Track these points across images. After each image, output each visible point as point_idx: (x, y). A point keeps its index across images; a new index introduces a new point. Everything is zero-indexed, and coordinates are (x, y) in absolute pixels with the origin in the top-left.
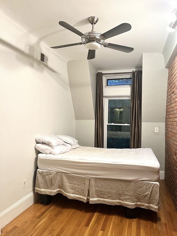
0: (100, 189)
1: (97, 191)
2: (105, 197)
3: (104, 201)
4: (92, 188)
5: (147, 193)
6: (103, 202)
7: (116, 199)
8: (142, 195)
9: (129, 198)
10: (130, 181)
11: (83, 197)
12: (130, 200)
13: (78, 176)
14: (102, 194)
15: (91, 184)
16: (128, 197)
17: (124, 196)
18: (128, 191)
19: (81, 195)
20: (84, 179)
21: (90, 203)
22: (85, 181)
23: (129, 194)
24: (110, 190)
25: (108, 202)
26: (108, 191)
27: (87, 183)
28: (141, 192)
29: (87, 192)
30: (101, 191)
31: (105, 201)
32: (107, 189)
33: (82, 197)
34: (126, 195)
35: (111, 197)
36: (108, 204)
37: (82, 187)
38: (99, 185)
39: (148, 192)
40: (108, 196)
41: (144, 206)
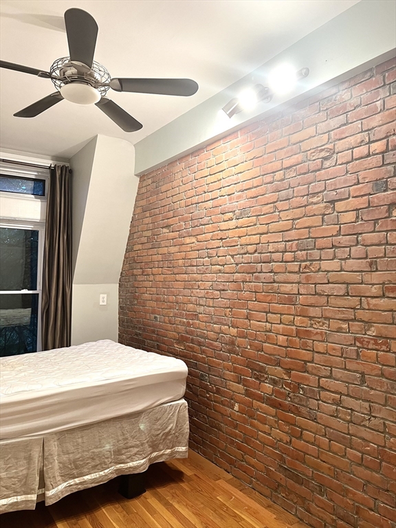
0: (71, 455)
1: (63, 466)
2: (86, 470)
3: (81, 483)
4: (51, 463)
5: (170, 428)
6: (79, 486)
7: (110, 465)
8: (161, 435)
9: (138, 451)
10: (137, 414)
11: (23, 497)
12: (141, 455)
13: (6, 445)
14: (77, 467)
15: (46, 454)
16: (136, 450)
17: (126, 450)
18: (134, 438)
19: (17, 493)
20: (26, 446)
21: (49, 502)
22: (31, 450)
23: (138, 443)
24: (95, 450)
25: (93, 481)
26: (93, 452)
27: (36, 454)
28: (159, 430)
29: (38, 479)
30: (75, 461)
31: (85, 481)
32: (88, 451)
33: (20, 498)
34: (131, 447)
35: (99, 467)
36: (94, 485)
37: (22, 471)
38: (70, 447)
39: (172, 425)
40: (92, 467)
41: (164, 457)
